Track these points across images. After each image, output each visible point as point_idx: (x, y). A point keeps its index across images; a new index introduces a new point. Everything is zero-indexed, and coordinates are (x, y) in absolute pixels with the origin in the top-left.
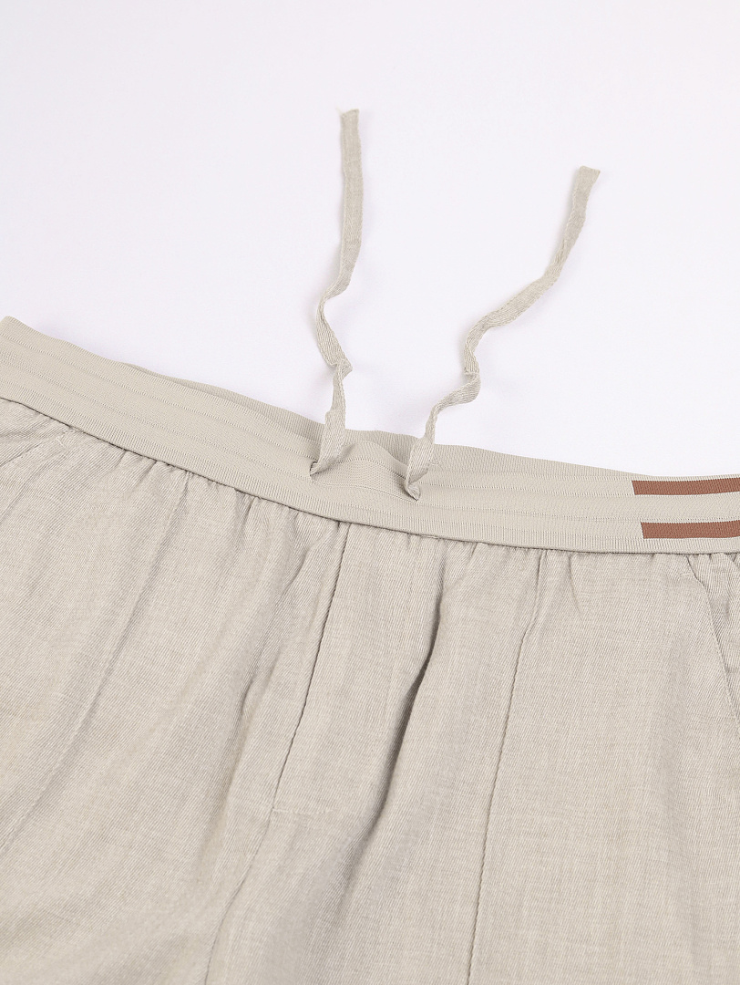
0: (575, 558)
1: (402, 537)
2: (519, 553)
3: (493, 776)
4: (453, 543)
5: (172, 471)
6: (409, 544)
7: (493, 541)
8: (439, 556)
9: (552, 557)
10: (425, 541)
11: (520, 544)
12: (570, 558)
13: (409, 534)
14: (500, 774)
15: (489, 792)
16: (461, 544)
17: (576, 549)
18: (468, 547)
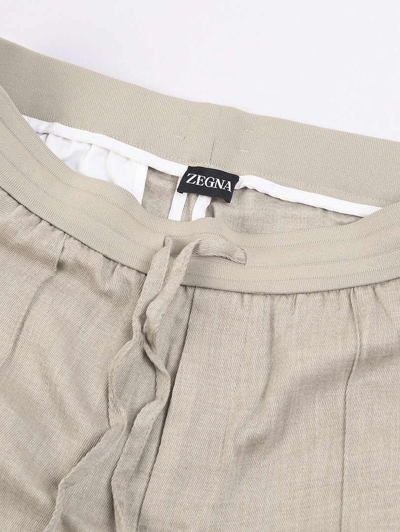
0: (378, 288)
1: (236, 297)
2: (332, 296)
3: (341, 466)
4: (278, 297)
5: (53, 230)
6: (243, 302)
7: (308, 290)
8: (268, 309)
9: (359, 292)
10: (256, 298)
11: (330, 288)
12: (374, 289)
13: (242, 293)
14: (346, 464)
15: (340, 479)
16: (284, 298)
17: (378, 281)
18: (290, 298)
